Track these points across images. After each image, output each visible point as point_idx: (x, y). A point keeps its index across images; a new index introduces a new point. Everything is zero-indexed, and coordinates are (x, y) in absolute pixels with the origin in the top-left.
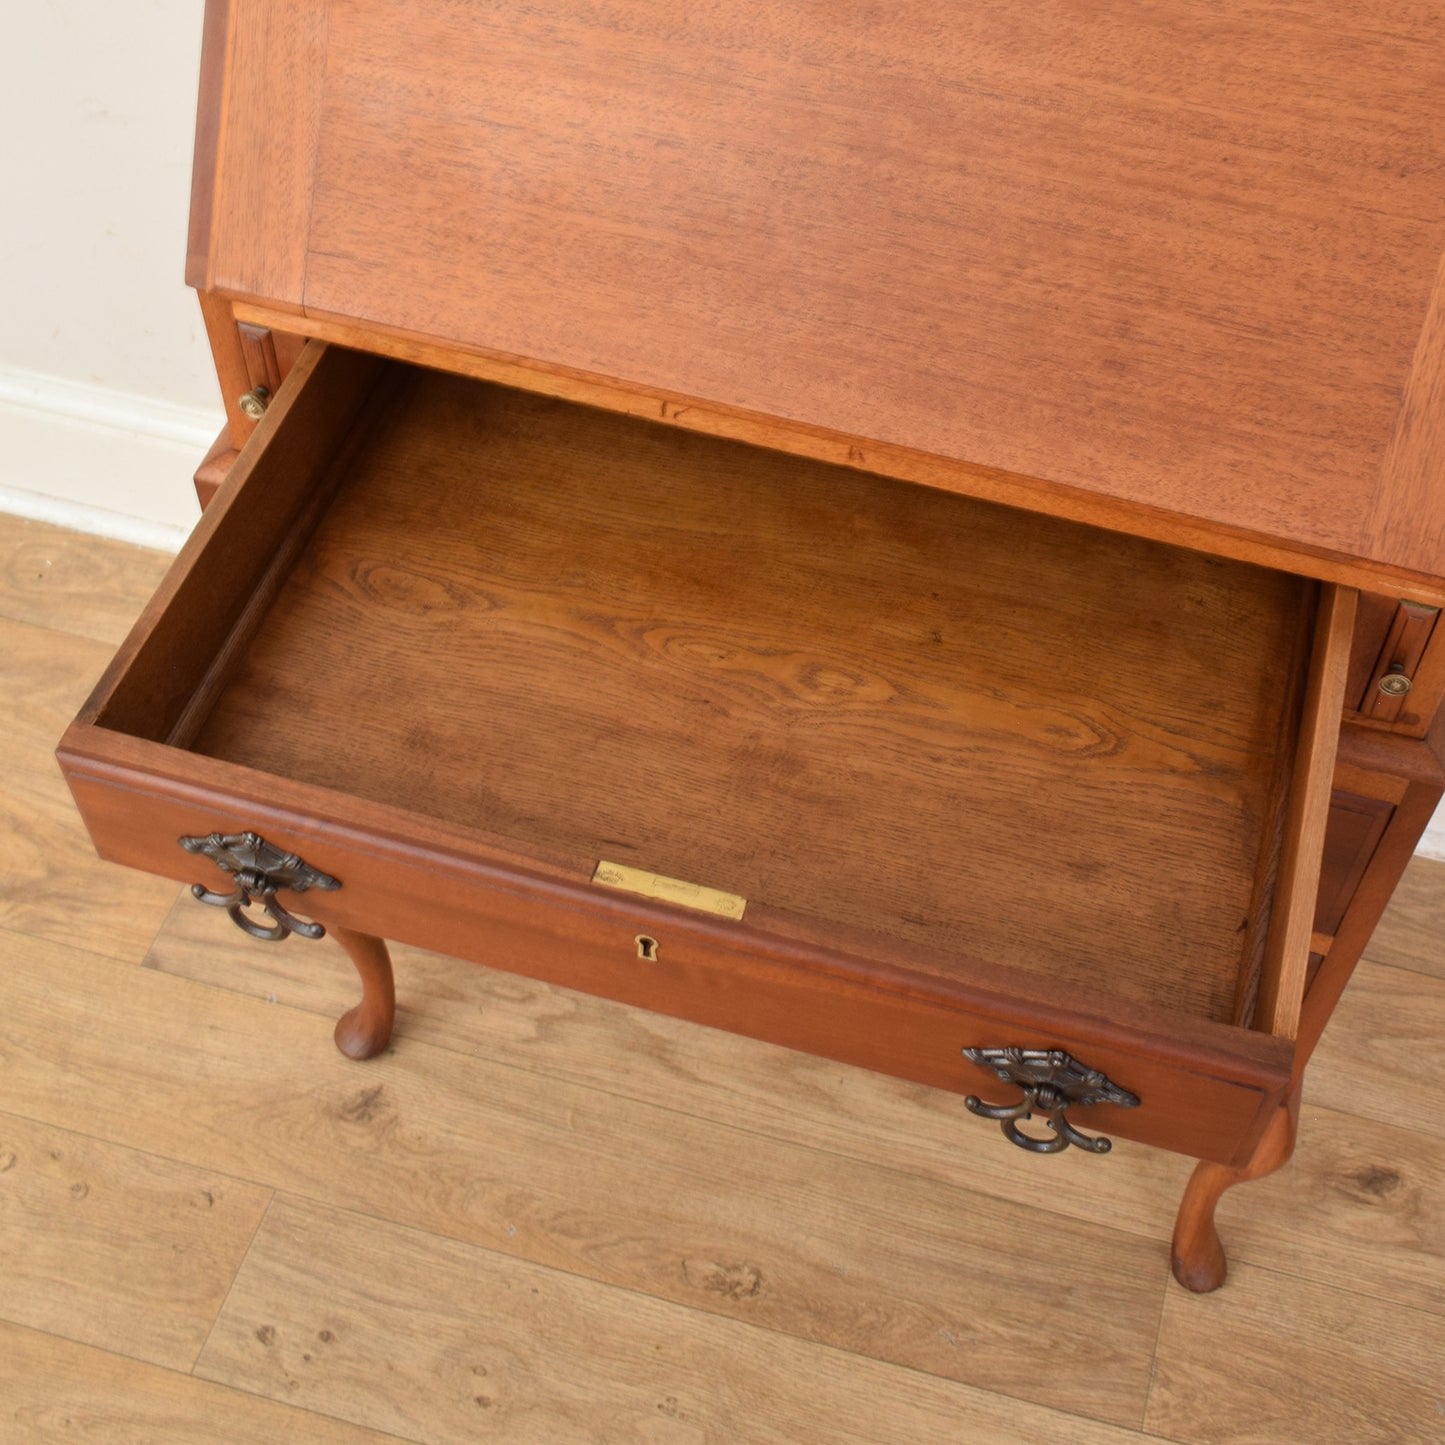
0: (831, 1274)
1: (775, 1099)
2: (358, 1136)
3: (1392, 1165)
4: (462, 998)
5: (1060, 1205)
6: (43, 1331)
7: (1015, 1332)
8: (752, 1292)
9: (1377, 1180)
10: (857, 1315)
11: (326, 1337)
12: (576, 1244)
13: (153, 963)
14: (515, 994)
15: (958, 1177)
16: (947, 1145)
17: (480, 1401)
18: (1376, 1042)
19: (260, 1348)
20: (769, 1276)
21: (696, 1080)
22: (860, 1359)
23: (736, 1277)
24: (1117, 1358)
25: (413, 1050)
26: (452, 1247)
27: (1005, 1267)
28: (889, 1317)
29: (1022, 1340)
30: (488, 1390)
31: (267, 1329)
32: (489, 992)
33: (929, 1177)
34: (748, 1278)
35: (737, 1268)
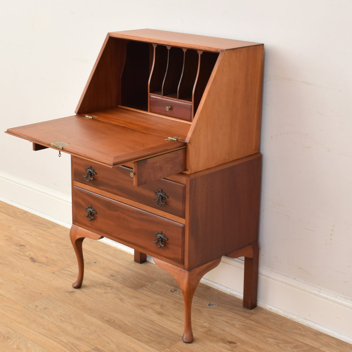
0: (126, 325)
1: (135, 308)
2: (67, 294)
3: (236, 342)
4: (95, 287)
5: (171, 329)
6: (8, 298)
7: (149, 337)
8: (111, 323)
9: (231, 342)
10: (126, 329)
11: (45, 309)
12: (90, 311)
13: (53, 273)
14: (104, 289)
15: (156, 322)
16: (158, 319)
17: (61, 320)
18: (248, 330)
19: (35, 307)
20: (116, 322)
21: (124, 303)
22: (122, 333)
23: (111, 321)
24: (164, 344)
25: (83, 290)
26: (71, 307)
27: (155, 332)
28: (131, 331)
29: (150, 338)
30: (63, 319)
31: (37, 306)
32: (100, 288)
33: (152, 321)
34: (113, 321)
35: (112, 320)
